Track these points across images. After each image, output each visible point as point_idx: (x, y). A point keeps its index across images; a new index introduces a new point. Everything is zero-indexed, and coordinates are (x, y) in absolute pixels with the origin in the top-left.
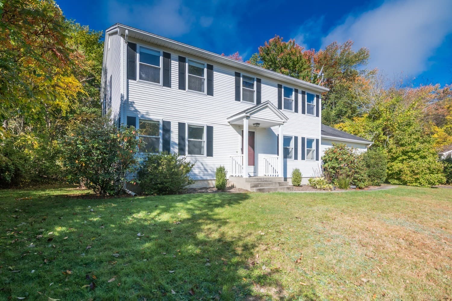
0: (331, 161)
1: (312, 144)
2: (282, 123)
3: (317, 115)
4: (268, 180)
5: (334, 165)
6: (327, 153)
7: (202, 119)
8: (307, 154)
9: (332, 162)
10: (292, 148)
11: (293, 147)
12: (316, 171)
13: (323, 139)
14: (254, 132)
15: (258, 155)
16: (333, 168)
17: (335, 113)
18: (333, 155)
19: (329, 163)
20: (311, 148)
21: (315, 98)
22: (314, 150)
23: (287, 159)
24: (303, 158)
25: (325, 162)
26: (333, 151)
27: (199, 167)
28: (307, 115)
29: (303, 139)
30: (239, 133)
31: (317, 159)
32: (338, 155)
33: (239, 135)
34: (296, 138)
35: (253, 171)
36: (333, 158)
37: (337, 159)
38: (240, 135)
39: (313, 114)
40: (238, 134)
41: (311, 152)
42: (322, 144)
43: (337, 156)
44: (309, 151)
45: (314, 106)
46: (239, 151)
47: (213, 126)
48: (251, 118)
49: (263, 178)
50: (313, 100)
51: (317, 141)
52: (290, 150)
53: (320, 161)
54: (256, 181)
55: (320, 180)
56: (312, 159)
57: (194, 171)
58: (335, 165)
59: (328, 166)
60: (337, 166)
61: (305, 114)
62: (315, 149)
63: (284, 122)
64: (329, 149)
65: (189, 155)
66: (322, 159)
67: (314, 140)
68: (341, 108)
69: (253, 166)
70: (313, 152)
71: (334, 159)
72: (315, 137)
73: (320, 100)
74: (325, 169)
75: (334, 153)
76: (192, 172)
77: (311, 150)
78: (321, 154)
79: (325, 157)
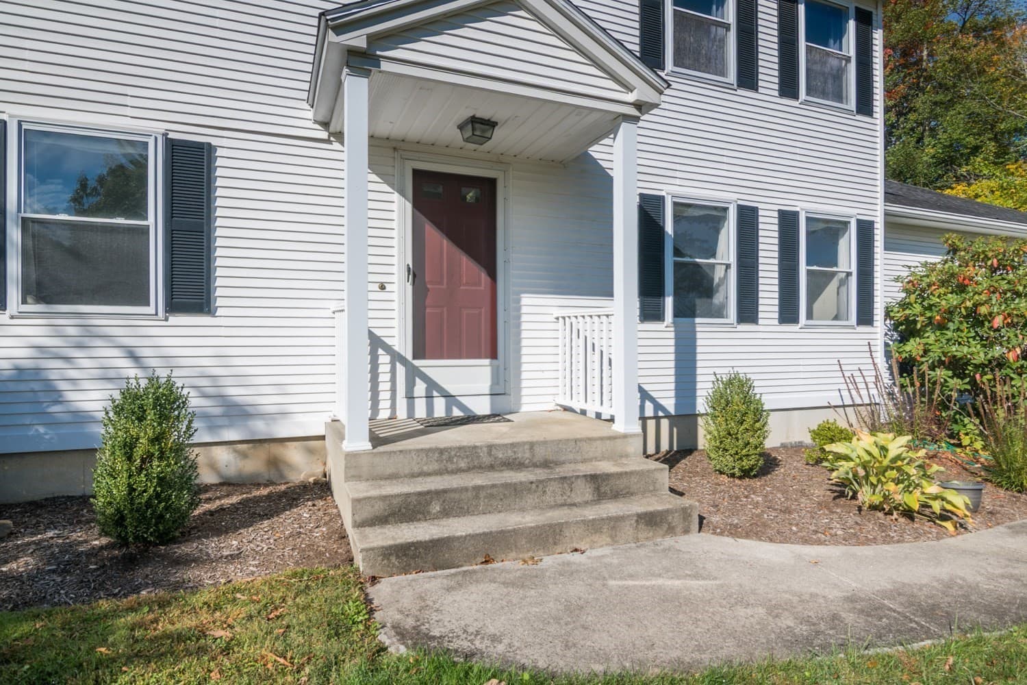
0: (942, 327)
1: (836, 244)
2: (633, 111)
3: (864, 106)
4: (524, 455)
5: (955, 350)
6: (916, 288)
7: (129, 101)
8: (813, 296)
9: (949, 334)
10: (728, 266)
11: (732, 259)
12: (859, 380)
13: (894, 225)
14: (492, 183)
15: (519, 301)
16: (958, 366)
17: (933, 157)
18: (954, 300)
19: (931, 337)
20: (836, 265)
21: (852, 24)
22: (849, 274)
23: (698, 320)
24: (788, 314)
25: (906, 330)
26: (953, 275)
27: (112, 374)
28: (806, 102)
29: (788, 221)
30: (391, 185)
31: (865, 317)
32: (984, 297)
33: (396, 196)
34: (748, 217)
35: (485, 385)
36: (950, 312)
37: (975, 319)
38: (402, 193)
39: (839, 96)
40: (386, 188)
41: (834, 284)
42: (888, 247)
43: (976, 305)
44: (818, 284)
45: (848, 59)
46: (395, 279)
47: (214, 142)
48: (385, 66)
49: (490, 447)
50: (839, 34)
51: (865, 229)
52: (719, 273)
53: (880, 329)
54: (435, 466)
55: (884, 449)
56: (836, 318)
57: (71, 396)
58: (965, 349)
59: (926, 352)
60: (981, 358)
61: (795, 96)
62: (854, 269)
63: (639, 106)
64: (931, 268)
65: (32, 308)
66: (888, 314)
67: (846, 224)
68: (955, 136)
69: (487, 361)
70: (844, 282)
71: (957, 319)
72: (855, 211)
73: (878, 36)
74: (906, 367)
75: (961, 289)
76: (57, 402)
77: (834, 274)
78: (886, 293)
79: (904, 305)
